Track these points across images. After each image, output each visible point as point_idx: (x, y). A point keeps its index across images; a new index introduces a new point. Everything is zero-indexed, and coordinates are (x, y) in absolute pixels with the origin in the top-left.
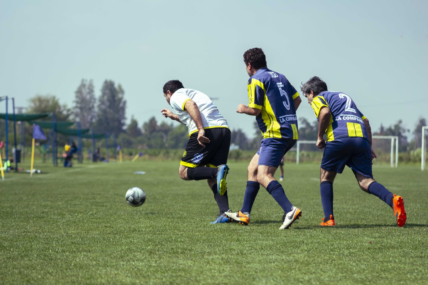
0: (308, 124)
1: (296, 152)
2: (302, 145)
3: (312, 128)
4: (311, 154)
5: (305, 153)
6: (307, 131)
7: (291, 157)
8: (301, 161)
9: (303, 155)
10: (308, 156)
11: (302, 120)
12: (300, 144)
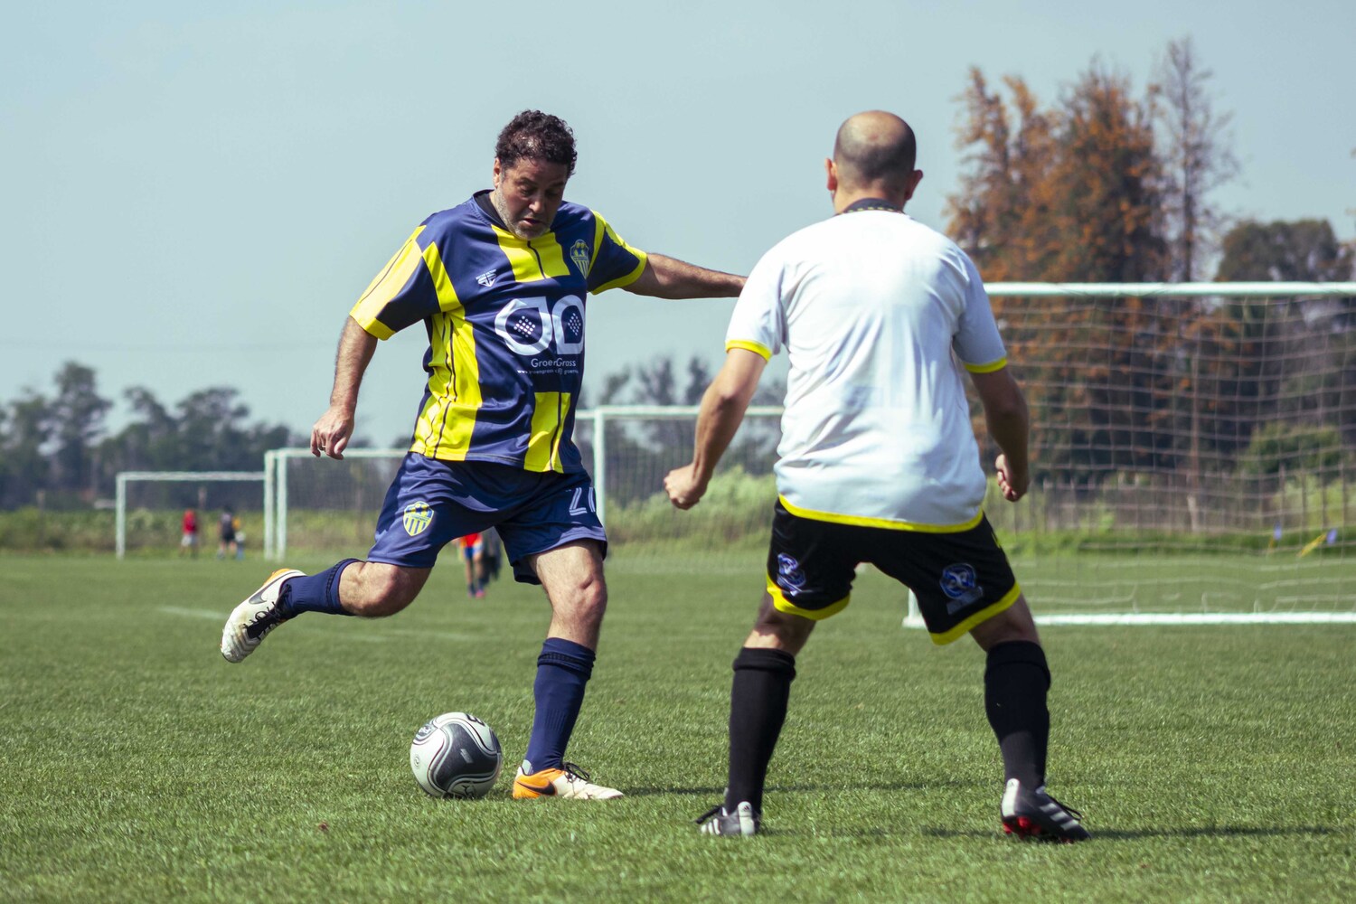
0: (157, 410)
1: (111, 512)
2: (136, 491)
3: (171, 423)
5: (148, 517)
6: (156, 438)
7: (94, 534)
8: (131, 546)
9: (138, 524)
10: (158, 526)
11: (137, 395)
12: (128, 483)
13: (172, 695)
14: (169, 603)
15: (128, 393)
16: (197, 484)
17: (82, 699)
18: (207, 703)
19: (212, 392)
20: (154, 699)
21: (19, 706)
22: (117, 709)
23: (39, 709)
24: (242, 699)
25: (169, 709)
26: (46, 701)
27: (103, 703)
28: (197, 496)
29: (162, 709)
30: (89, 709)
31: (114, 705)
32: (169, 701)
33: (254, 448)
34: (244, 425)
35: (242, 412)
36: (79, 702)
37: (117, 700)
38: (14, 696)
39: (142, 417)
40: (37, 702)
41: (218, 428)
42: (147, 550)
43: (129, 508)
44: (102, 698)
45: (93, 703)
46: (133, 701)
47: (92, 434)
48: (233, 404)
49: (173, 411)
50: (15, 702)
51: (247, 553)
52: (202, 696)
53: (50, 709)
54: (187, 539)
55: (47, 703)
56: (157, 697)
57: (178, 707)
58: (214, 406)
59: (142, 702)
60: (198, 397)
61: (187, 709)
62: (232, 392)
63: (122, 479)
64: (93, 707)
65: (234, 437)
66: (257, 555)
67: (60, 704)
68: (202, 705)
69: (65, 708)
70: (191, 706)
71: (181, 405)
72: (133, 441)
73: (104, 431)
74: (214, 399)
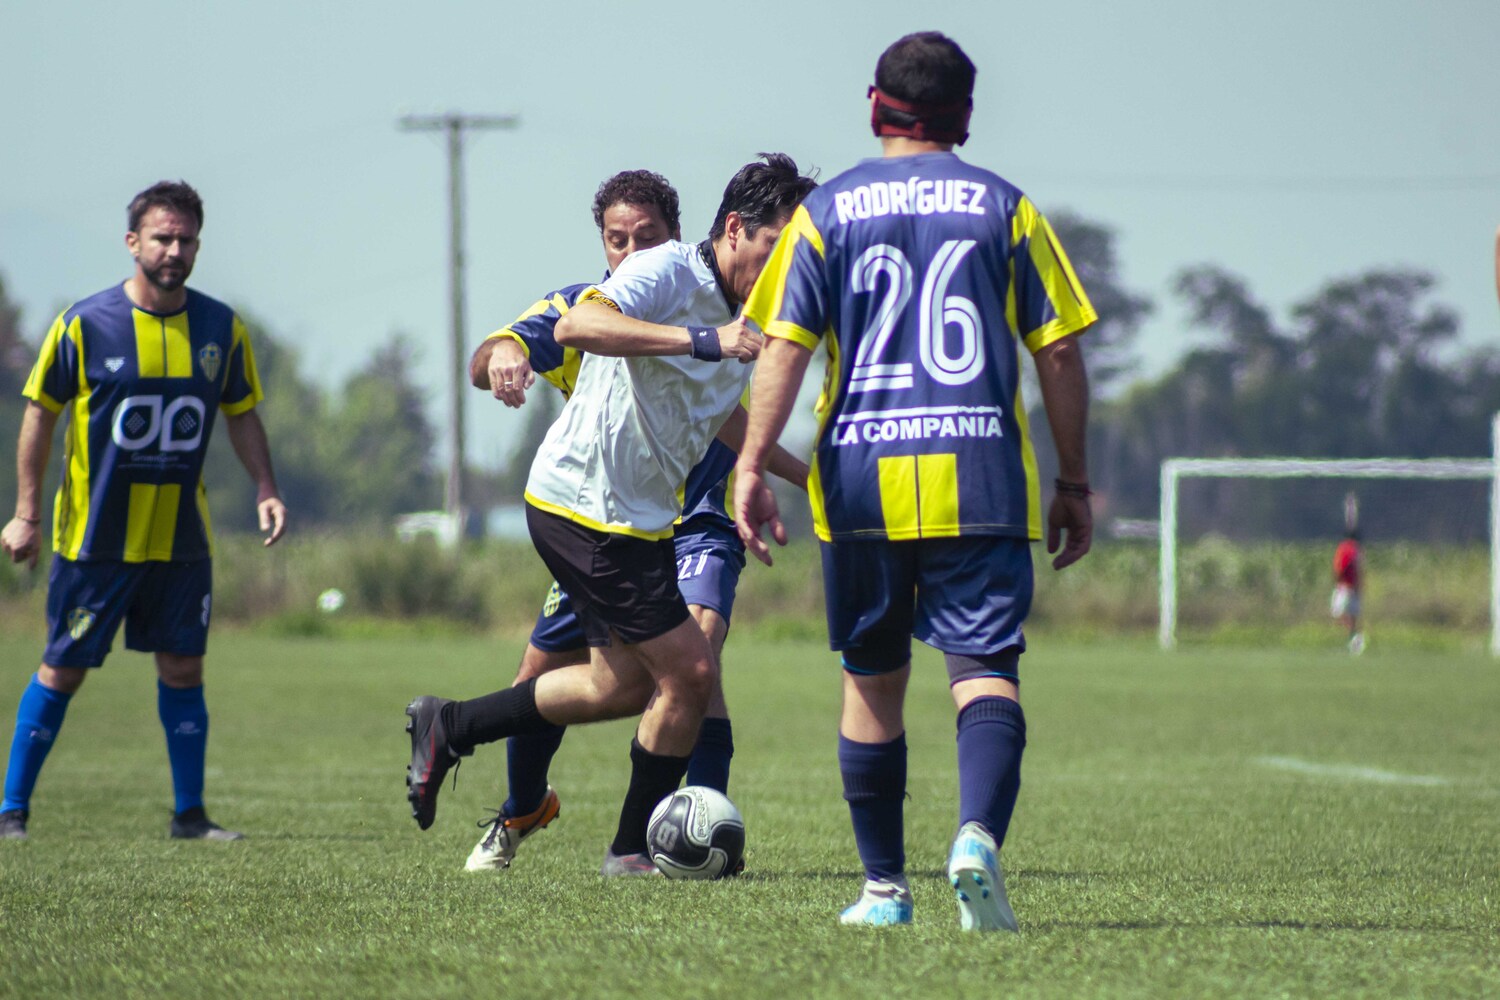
0: (1250, 319)
1: (1149, 545)
2: (1201, 498)
3: (1283, 349)
4: (1277, 558)
5: (1227, 557)
6: (1247, 378)
7: (1110, 592)
8: (1190, 617)
9: (1209, 573)
10: (1253, 578)
11: (1209, 290)
12: (1185, 483)
13: (1295, 951)
14: (1280, 750)
15: (1186, 282)
16: (1341, 484)
17: (1094, 957)
18: (1374, 971)
19: (1374, 281)
20: (1255, 958)
21: (956, 970)
22: (1174, 979)
23: (1001, 977)
24: (1451, 964)
25: (1291, 983)
26: (1016, 960)
27: (1143, 965)
28: (1342, 511)
29: (1274, 983)
30: (1112, 980)
31: (1167, 970)
32: (1289, 965)
33: (1466, 407)
34: (1445, 354)
35: (1442, 325)
36: (1089, 964)
37: (1171, 961)
38: (946, 948)
39: (1215, 337)
40: (996, 962)
41: (1388, 360)
42: (1227, 628)
43: (1186, 535)
44: (1139, 954)
45: (1122, 967)
46: (1210, 963)
47: (1107, 374)
48: (1421, 308)
49: (1285, 324)
50: (948, 963)
51: (1448, 638)
52: (1361, 955)
53: (1025, 978)
54: (1340, 599)
55: (1020, 966)
56: (1261, 955)
57: (1309, 977)
58: (1377, 313)
59: (1229, 965)
60: (1341, 293)
61: (1331, 983)
62: (1424, 282)
63: (1173, 470)
64: (1121, 975)
65: (1422, 381)
66: (1471, 644)
67: (1048, 968)
68: (1364, 975)
69: (1057, 977)
70: (1338, 977)
71: (1301, 311)
72: (1197, 391)
73: (1134, 365)
74: (1382, 295)
